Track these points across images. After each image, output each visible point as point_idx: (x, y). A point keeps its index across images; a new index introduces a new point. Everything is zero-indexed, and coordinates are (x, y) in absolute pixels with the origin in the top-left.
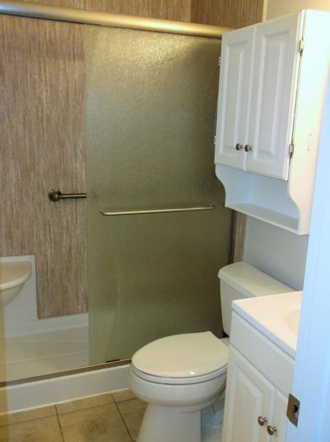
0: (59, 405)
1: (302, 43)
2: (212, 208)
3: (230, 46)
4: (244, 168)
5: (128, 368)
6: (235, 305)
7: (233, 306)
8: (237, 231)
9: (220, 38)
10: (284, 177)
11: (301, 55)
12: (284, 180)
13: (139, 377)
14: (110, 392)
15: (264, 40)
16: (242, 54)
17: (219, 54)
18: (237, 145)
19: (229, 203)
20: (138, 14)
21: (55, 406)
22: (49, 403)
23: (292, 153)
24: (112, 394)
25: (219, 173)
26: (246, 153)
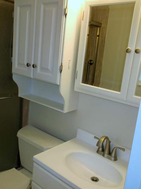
1: (66, 10)
2: (10, 97)
3: (20, 7)
8: (24, 108)
10: (57, 83)
11: (66, 17)
12: (57, 85)
15: (42, 6)
23: (62, 70)
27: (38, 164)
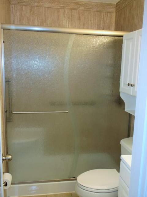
0: (48, 195)
4: (131, 94)
5: (75, 182)
6: (122, 158)
7: (121, 158)
9: (122, 36)
13: (79, 187)
14: (70, 192)
16: (131, 43)
17: (122, 43)
18: (128, 84)
19: (127, 110)
20: (91, 28)
21: (46, 195)
22: (44, 194)
24: (71, 193)
25: (122, 96)
26: (132, 87)
27: (123, 162)
